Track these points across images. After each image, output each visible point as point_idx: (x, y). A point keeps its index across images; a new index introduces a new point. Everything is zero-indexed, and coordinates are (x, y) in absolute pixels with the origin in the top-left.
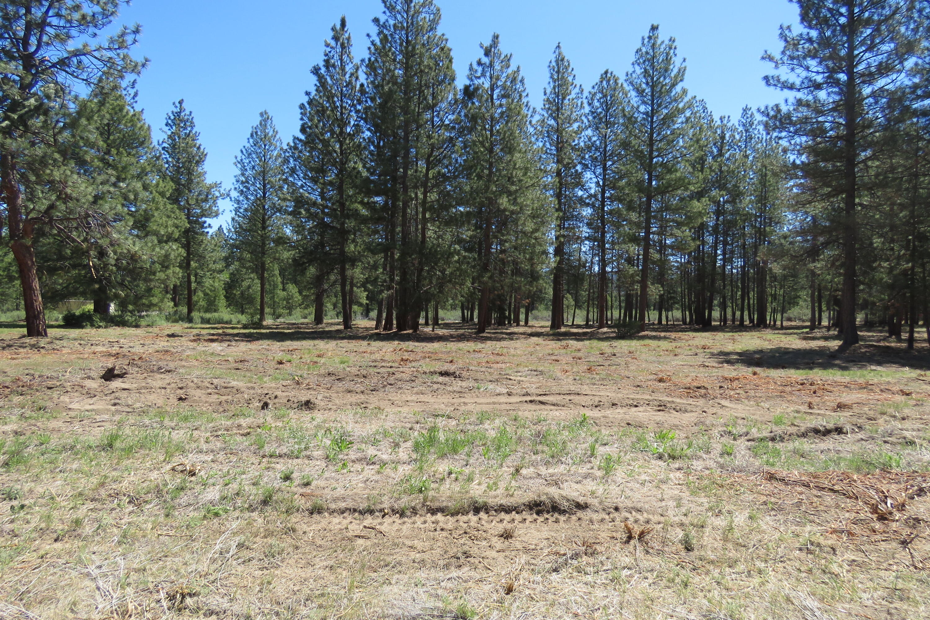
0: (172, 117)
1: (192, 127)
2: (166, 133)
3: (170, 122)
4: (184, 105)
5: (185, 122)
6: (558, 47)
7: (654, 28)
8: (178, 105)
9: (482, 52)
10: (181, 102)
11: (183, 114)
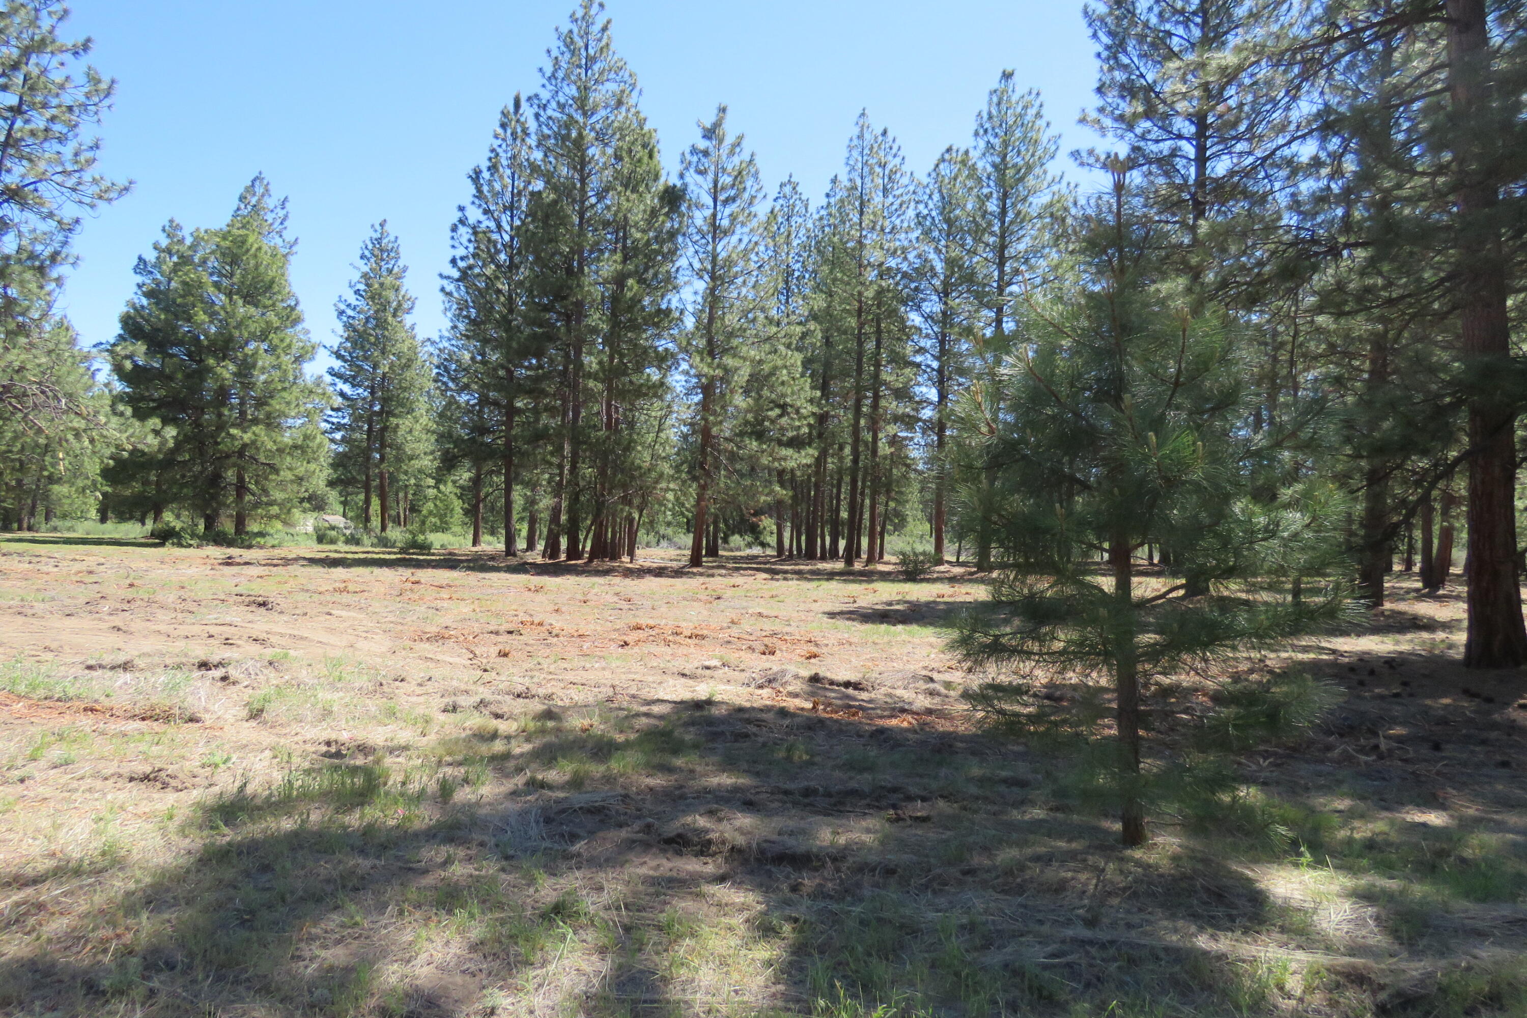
0: (370, 246)
1: (397, 258)
2: (358, 269)
3: (367, 253)
4: (387, 227)
5: (389, 252)
6: (863, 114)
7: (1007, 76)
8: (378, 228)
9: (699, 133)
10: (382, 225)
11: (385, 241)
